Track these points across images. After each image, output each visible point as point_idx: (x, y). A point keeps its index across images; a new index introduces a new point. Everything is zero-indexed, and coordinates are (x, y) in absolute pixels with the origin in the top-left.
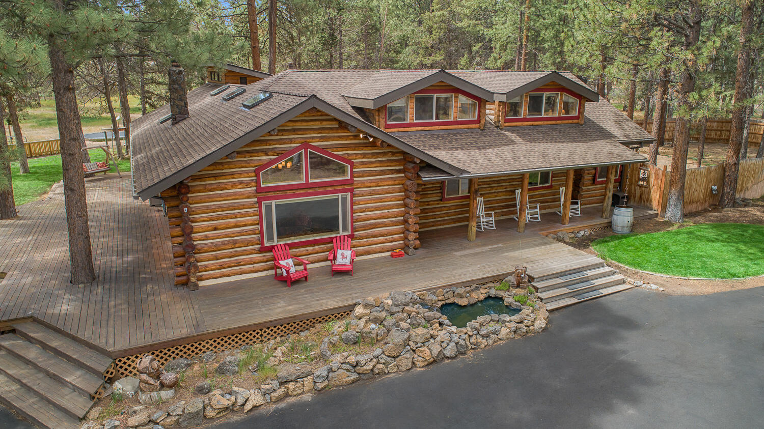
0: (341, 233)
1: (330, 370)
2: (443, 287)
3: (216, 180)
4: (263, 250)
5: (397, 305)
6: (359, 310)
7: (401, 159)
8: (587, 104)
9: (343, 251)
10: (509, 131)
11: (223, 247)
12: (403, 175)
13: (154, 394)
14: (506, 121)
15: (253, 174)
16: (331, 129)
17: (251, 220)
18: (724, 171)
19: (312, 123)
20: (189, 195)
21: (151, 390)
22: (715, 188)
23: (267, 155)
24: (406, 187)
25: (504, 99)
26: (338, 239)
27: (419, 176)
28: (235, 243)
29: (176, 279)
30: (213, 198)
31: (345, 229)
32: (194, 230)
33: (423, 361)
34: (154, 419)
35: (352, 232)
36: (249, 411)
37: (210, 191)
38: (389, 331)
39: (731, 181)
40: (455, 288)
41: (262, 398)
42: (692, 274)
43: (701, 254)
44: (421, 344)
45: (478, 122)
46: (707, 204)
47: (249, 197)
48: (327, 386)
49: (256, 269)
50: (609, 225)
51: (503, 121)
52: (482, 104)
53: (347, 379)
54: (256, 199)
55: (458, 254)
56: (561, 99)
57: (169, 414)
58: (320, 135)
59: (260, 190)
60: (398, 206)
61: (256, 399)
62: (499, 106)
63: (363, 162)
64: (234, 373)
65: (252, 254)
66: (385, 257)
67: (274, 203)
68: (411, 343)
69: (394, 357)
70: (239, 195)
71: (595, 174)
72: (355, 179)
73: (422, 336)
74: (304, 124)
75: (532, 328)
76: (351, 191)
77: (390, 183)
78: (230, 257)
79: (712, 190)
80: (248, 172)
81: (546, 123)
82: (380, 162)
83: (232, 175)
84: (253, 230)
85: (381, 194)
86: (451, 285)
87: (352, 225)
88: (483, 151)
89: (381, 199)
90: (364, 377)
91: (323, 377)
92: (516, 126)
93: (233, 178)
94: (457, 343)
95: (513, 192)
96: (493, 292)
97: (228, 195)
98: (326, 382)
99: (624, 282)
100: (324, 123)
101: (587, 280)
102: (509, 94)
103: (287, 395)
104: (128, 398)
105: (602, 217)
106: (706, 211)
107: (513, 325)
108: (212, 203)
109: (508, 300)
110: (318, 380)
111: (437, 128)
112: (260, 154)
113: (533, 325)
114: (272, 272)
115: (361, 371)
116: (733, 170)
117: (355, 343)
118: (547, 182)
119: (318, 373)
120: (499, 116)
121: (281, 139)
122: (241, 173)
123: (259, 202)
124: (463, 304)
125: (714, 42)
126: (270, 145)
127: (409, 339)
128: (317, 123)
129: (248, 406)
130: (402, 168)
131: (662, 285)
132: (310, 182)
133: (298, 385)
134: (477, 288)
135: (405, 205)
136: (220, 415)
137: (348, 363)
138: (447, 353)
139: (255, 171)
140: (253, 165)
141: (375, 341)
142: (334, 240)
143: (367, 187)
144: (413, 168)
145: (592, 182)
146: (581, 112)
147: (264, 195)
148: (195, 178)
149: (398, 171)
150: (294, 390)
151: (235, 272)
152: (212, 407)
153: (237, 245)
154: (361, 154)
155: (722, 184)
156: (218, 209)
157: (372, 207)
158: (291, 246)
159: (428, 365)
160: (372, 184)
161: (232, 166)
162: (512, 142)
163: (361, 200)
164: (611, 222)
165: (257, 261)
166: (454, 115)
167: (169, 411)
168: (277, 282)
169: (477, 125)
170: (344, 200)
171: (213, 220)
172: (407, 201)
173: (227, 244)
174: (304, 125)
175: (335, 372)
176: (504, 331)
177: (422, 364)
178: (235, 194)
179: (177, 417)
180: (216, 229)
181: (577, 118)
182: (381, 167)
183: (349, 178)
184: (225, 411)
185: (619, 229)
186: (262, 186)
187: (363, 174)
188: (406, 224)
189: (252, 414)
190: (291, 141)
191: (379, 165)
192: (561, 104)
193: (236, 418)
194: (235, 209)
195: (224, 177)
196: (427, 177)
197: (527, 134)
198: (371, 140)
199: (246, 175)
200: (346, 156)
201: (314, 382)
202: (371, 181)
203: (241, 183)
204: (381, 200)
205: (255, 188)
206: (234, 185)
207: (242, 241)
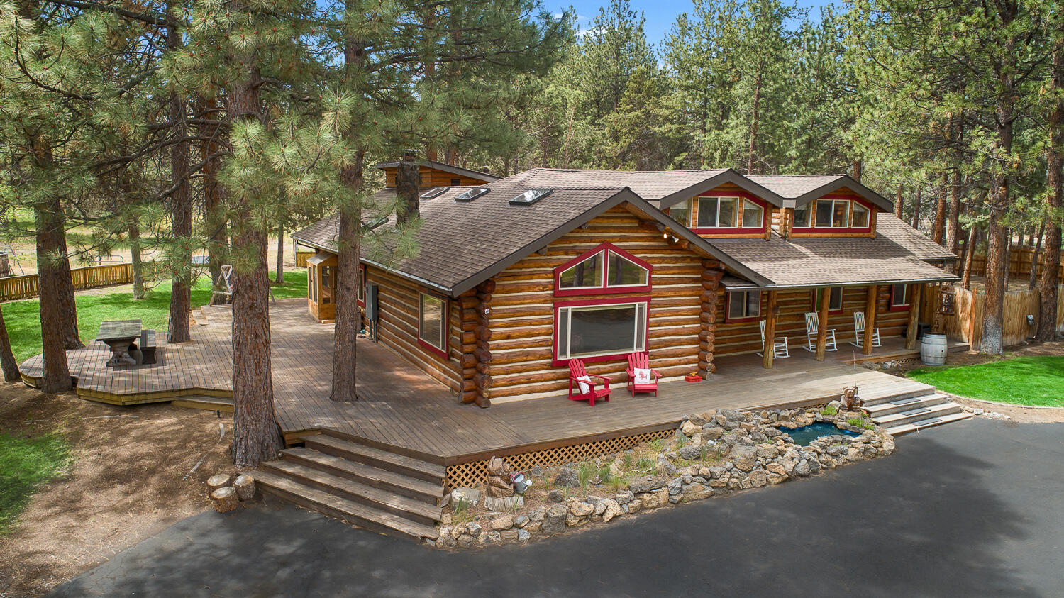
0: (635, 350)
1: (684, 482)
2: (767, 408)
3: (514, 280)
4: (556, 365)
5: (732, 420)
6: (688, 427)
7: (698, 266)
8: (880, 216)
9: (642, 370)
10: (796, 243)
11: (515, 359)
12: (700, 285)
13: (508, 499)
14: (794, 231)
15: (551, 275)
16: (630, 228)
17: (545, 328)
18: (1040, 297)
19: (612, 220)
20: (493, 296)
21: (504, 495)
22: (1031, 317)
23: (567, 254)
24: (704, 299)
25: (793, 205)
26: (633, 355)
27: (721, 286)
28: (528, 354)
29: (463, 394)
30: (510, 300)
31: (639, 346)
32: (493, 337)
33: (778, 477)
34: (518, 523)
35: (647, 349)
36: (611, 520)
37: (508, 292)
38: (731, 446)
39: (1050, 309)
40: (779, 411)
41: (619, 508)
42: (1037, 404)
43: (1038, 384)
44: (770, 460)
45: (763, 231)
46: (1023, 337)
47: (545, 302)
48: (682, 499)
49: (546, 387)
50: (918, 357)
51: (790, 231)
52: (768, 210)
53: (702, 493)
54: (552, 305)
55: (762, 379)
56: (851, 208)
57: (531, 520)
58: (619, 234)
59: (557, 294)
60: (694, 321)
61: (614, 510)
62: (786, 213)
63: (661, 267)
64: (577, 486)
65: (543, 369)
66: (679, 382)
67: (570, 309)
68: (759, 458)
69: (745, 471)
70: (537, 298)
71: (890, 298)
72: (653, 287)
73: (771, 450)
74: (605, 221)
75: (880, 449)
76: (648, 300)
77: (688, 293)
78: (520, 372)
79: (1028, 320)
80: (546, 272)
81: (835, 235)
82: (679, 268)
83: (531, 275)
84: (547, 341)
85: (677, 306)
86: (775, 406)
87: (647, 341)
88: (777, 263)
89: (678, 311)
90: (719, 492)
91: (678, 489)
92: (803, 238)
93: (532, 279)
94: (808, 460)
95: (802, 317)
96: (820, 417)
97: (525, 298)
98: (681, 496)
99: (961, 411)
100: (625, 221)
101: (920, 406)
102: (799, 200)
103: (642, 508)
104: (472, 506)
105: (906, 348)
106: (1021, 345)
107: (861, 445)
108: (508, 307)
109: (840, 424)
110: (673, 492)
111: (720, 236)
112: (560, 252)
113: (881, 447)
114: (566, 392)
115: (716, 485)
116: (1051, 296)
117: (698, 458)
118: (838, 307)
119: (673, 484)
120: (786, 225)
121: (581, 237)
122: (540, 273)
123: (556, 308)
124: (792, 427)
125: (1046, 143)
126: (571, 243)
127: (756, 454)
128: (619, 220)
129: (609, 515)
130: (699, 276)
131: (1006, 414)
132: (608, 287)
133: (653, 496)
134: (802, 412)
135: (702, 320)
136: (581, 524)
137: (702, 475)
138: (800, 470)
139: (553, 272)
140: (553, 265)
141: (720, 456)
142: (629, 357)
143: (664, 297)
144: (716, 275)
145: (886, 308)
146: (873, 224)
147: (560, 300)
148: (503, 276)
149: (696, 280)
150: (650, 502)
151: (525, 389)
152: (572, 513)
153: (529, 358)
154: (660, 258)
155: (1040, 313)
156: (514, 313)
157: (667, 321)
158: (588, 362)
159: (782, 482)
160: (670, 294)
161: (532, 265)
162: (803, 256)
163: (657, 312)
164: (919, 353)
165: (547, 378)
166: (738, 222)
167: (531, 515)
168: (572, 402)
169: (763, 235)
170: (641, 309)
171: (507, 327)
172: (704, 314)
173: (519, 356)
174: (605, 223)
175: (688, 484)
176: (852, 452)
177: (776, 481)
178: (532, 297)
179: (539, 524)
180: (509, 337)
181: (869, 231)
182: (679, 274)
183: (647, 284)
184: (585, 519)
185: (932, 360)
186: (560, 289)
187: (660, 282)
188: (703, 343)
189: (614, 524)
190: (591, 240)
191: (677, 271)
192: (850, 213)
193: (598, 526)
194: (530, 315)
195: (522, 277)
196: (731, 286)
197: (818, 246)
198: (677, 240)
199: (544, 276)
200: (645, 260)
201: (670, 494)
202: (668, 290)
203: (539, 284)
204: (677, 313)
205: (552, 292)
206: (532, 287)
207: (534, 353)
